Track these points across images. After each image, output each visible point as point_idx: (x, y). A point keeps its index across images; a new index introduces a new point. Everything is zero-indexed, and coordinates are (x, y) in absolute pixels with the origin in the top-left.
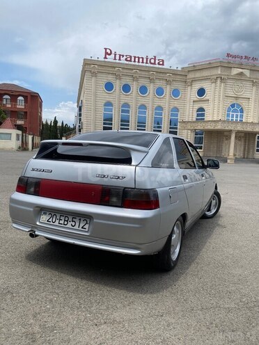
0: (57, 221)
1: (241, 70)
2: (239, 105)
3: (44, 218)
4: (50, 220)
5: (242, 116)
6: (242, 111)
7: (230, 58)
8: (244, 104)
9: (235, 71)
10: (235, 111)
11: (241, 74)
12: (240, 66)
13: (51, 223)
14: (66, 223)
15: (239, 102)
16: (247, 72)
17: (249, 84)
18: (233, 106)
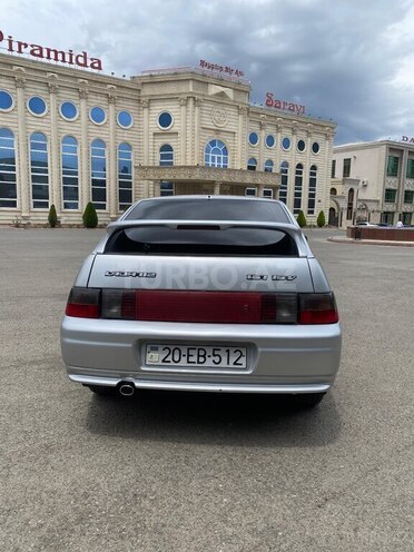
0: (184, 359)
1: (222, 89)
2: (221, 143)
3: (155, 357)
4: (169, 358)
5: (226, 161)
6: (225, 152)
7: (205, 68)
8: (228, 140)
9: (214, 90)
10: (216, 151)
11: (222, 94)
12: (220, 82)
13: (172, 363)
14: (202, 359)
15: (222, 137)
16: (230, 93)
17: (233, 111)
18: (213, 143)
